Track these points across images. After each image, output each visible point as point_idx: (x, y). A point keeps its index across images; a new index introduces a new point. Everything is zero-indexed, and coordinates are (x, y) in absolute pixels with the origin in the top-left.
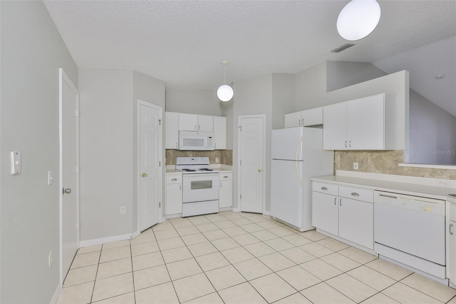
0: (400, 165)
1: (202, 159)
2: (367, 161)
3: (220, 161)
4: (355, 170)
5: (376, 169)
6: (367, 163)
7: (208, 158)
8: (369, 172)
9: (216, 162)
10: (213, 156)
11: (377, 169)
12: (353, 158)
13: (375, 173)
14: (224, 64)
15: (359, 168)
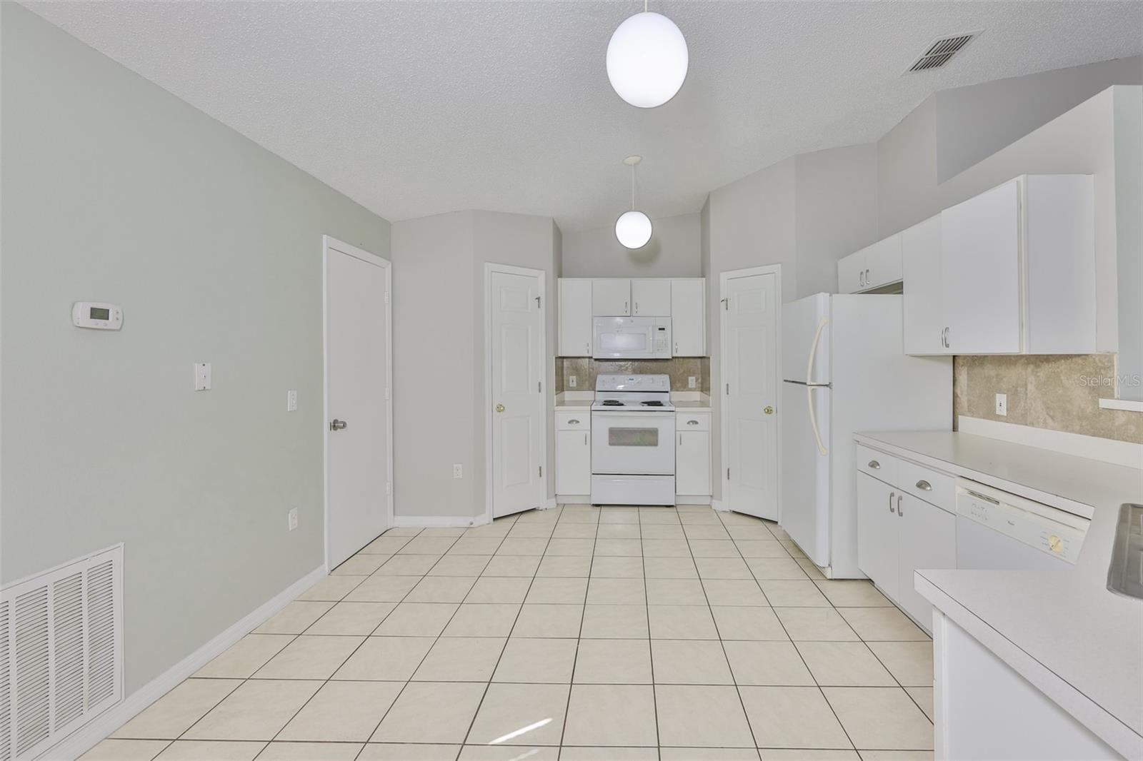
0: (1104, 403)
1: (652, 379)
2: (1026, 389)
3: (700, 385)
4: (999, 418)
5: (1048, 414)
6: (1027, 394)
7: (666, 378)
8: (1032, 424)
9: (690, 387)
10: (681, 371)
11: (1050, 416)
12: (995, 379)
13: (1046, 428)
14: (631, 165)
15: (1007, 410)
